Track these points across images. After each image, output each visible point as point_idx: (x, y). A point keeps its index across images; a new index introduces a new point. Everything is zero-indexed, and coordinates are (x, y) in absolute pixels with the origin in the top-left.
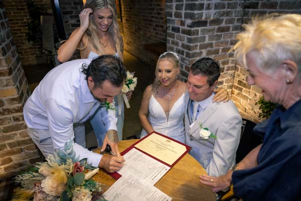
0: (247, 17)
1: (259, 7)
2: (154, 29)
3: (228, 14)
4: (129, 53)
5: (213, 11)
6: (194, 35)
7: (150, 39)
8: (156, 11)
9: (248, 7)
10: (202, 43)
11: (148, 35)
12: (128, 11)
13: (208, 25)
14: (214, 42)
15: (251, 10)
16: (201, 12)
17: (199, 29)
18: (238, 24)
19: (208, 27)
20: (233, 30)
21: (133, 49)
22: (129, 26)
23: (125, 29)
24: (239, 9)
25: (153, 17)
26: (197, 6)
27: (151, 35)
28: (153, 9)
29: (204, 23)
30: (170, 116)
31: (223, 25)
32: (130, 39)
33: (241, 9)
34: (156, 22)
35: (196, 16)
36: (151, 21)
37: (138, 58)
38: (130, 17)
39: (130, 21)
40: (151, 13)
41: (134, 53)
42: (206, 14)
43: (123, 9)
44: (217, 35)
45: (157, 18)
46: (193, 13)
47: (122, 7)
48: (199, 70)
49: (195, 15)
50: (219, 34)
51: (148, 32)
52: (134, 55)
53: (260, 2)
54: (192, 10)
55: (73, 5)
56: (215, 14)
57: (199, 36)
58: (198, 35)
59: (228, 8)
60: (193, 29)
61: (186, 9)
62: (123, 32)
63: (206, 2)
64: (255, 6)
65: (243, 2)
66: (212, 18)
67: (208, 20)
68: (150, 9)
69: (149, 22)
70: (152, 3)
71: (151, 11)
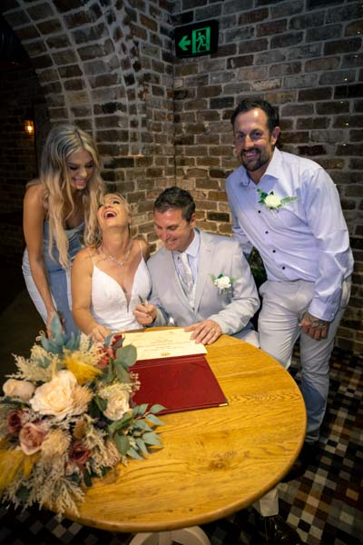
0: (180, 157)
1: (195, 142)
2: (5, 189)
3: (157, 150)
5: (140, 144)
6: (118, 178)
9: (181, 143)
10: (130, 192)
13: (135, 164)
14: (145, 191)
15: (184, 146)
16: (125, 143)
17: (124, 170)
18: (171, 166)
19: (136, 169)
20: (166, 174)
24: (170, 145)
26: (121, 136)
31: (154, 165)
33: (171, 145)
34: (8, 176)
35: (121, 150)
42: (132, 148)
44: (148, 182)
46: (115, 146)
49: (119, 147)
50: (149, 178)
53: (195, 135)
54: (111, 140)
56: (144, 148)
57: (126, 181)
58: (123, 180)
59: (157, 142)
60: (117, 170)
61: (99, 140)
63: (130, 129)
64: (189, 141)
65: (172, 135)
66: (140, 155)
67: (135, 156)
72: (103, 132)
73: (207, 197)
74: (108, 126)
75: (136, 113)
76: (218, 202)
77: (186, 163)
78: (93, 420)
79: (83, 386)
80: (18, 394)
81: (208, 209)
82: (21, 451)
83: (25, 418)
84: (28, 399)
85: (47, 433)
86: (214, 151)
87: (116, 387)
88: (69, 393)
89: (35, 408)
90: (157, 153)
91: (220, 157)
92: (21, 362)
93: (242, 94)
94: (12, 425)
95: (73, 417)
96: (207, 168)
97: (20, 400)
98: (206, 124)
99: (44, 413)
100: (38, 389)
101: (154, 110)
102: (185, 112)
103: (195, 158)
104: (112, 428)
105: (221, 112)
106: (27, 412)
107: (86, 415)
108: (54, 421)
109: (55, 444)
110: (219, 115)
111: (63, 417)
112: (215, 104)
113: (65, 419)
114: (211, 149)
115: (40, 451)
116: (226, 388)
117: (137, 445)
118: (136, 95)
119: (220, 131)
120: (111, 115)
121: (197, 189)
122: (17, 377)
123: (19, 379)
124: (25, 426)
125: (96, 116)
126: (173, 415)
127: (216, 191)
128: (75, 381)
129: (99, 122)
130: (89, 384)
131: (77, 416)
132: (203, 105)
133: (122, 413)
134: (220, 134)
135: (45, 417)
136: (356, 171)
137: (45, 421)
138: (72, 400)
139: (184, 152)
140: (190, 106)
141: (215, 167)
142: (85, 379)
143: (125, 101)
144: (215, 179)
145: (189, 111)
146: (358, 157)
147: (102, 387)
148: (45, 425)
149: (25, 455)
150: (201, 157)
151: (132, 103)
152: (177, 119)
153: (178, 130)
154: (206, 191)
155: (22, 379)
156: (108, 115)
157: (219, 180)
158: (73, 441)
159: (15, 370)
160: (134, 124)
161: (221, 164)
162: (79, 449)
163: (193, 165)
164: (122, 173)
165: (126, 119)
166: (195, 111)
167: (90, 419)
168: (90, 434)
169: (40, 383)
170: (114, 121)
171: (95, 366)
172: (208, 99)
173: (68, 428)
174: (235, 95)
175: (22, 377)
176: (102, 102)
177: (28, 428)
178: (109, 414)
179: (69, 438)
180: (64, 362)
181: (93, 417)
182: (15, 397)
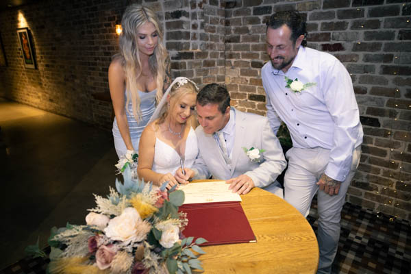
0: (229, 52)
1: (241, 40)
2: (100, 75)
3: (211, 47)
4: (56, 113)
5: (199, 42)
6: (181, 68)
7: (94, 88)
8: (101, 51)
9: (230, 41)
11: (91, 83)
12: (47, 54)
13: (194, 57)
14: (202, 77)
15: (232, 44)
16: (187, 41)
17: (187, 61)
18: (222, 59)
19: (195, 60)
20: (218, 65)
21: (63, 107)
22: (53, 74)
23: (44, 80)
24: (221, 43)
25: (99, 59)
26: (184, 35)
27: (95, 84)
28: (97, 48)
29: (190, 55)
30: (186, 159)
31: (209, 58)
32: (55, 93)
33: (223, 43)
34: (103, 65)
35: (184, 46)
36: (95, 64)
37: (74, 119)
38: (54, 62)
39: (53, 66)
40: (92, 54)
41: (64, 113)
42: (193, 45)
43: (37, 51)
44: (204, 70)
45: (103, 59)
46: (180, 43)
47: (36, 47)
48: (206, 100)
49: (182, 44)
50: (205, 68)
51: (89, 80)
52: (65, 116)
53: (241, 36)
54: (177, 39)
56: (201, 45)
57: (187, 69)
58: (185, 68)
59: (211, 40)
60: (180, 61)
61: (167, 39)
62: (40, 84)
63: (192, 31)
64: (236, 40)
65: (223, 35)
66: (198, 50)
67: (194, 51)
68: (90, 49)
69: (91, 66)
70: (94, 40)
71: (93, 51)
72: (171, 33)
73: (249, 82)
74: (175, 28)
75: (196, 19)
76: (257, 87)
77: (234, 56)
78: (151, 247)
79: (144, 220)
80: (96, 224)
81: (249, 91)
82: (97, 267)
83: (100, 241)
84: (103, 228)
85: (116, 254)
86: (256, 48)
87: (169, 222)
88: (134, 225)
89: (108, 235)
90: (211, 48)
91: (260, 52)
92: (99, 200)
93: (278, 3)
94: (91, 246)
95: (135, 243)
96: (249, 60)
97: (97, 228)
98: (250, 27)
99: (114, 239)
100: (111, 220)
101: (210, 16)
102: (233, 17)
103: (240, 52)
104: (164, 253)
105: (261, 17)
106: (102, 237)
107: (145, 242)
108: (122, 245)
109: (121, 262)
110: (260, 20)
111: (128, 243)
112: (257, 12)
113: (130, 244)
114: (253, 46)
115: (110, 267)
116: (255, 228)
117: (184, 268)
118: (197, 5)
119: (260, 32)
120: (178, 20)
121: (241, 77)
122: (95, 211)
123: (97, 212)
124: (100, 248)
125: (167, 21)
126: (213, 247)
127: (255, 78)
128: (138, 216)
129: (168, 25)
130: (148, 219)
131: (139, 243)
132: (247, 13)
133: (174, 242)
134: (260, 35)
135: (115, 242)
136: (369, 64)
137: (115, 245)
138: (135, 231)
139: (232, 49)
140: (238, 13)
141: (256, 60)
142: (146, 215)
143: (188, 9)
144: (255, 69)
145: (237, 17)
146: (370, 53)
147: (159, 222)
148: (115, 248)
149: (99, 270)
150: (245, 52)
151: (193, 11)
152: (227, 23)
153: (228, 32)
154: (248, 78)
155: (100, 213)
156: (175, 20)
157: (258, 70)
158: (135, 261)
159: (95, 205)
160: (194, 27)
161: (260, 57)
162: (139, 268)
163: (239, 58)
164: (185, 63)
165: (189, 22)
166: (241, 17)
167: (148, 245)
168: (147, 257)
169: (113, 216)
170: (180, 24)
171: (153, 205)
172: (252, 8)
173: (131, 251)
174: (273, 5)
175: (100, 211)
176: (171, 11)
177: (102, 249)
178: (163, 243)
179: (132, 259)
180: (131, 201)
181: (151, 244)
182: (93, 225)
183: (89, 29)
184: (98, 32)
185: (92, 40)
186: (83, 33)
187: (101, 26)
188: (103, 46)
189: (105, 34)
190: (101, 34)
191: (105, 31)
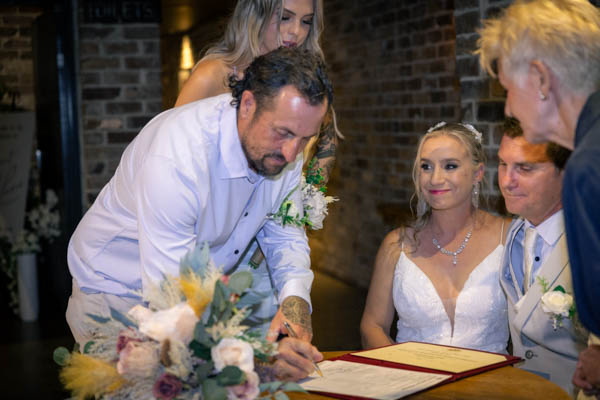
21: (331, 249)
25: (417, 111)
28: (416, 84)
40: (406, 100)
51: (393, 172)
52: (333, 275)
55: (123, 69)
68: (402, 86)
69: (401, 134)
70: (413, 63)
71: (407, 92)
89: (141, 329)
94: (118, 346)
99: (150, 336)
106: (133, 331)
124: (127, 344)
135: (149, 339)
183: (405, 35)
184: (421, 41)
185: (407, 64)
186: (390, 46)
187: (428, 23)
188: (431, 76)
189: (437, 45)
190: (429, 44)
191: (437, 36)
